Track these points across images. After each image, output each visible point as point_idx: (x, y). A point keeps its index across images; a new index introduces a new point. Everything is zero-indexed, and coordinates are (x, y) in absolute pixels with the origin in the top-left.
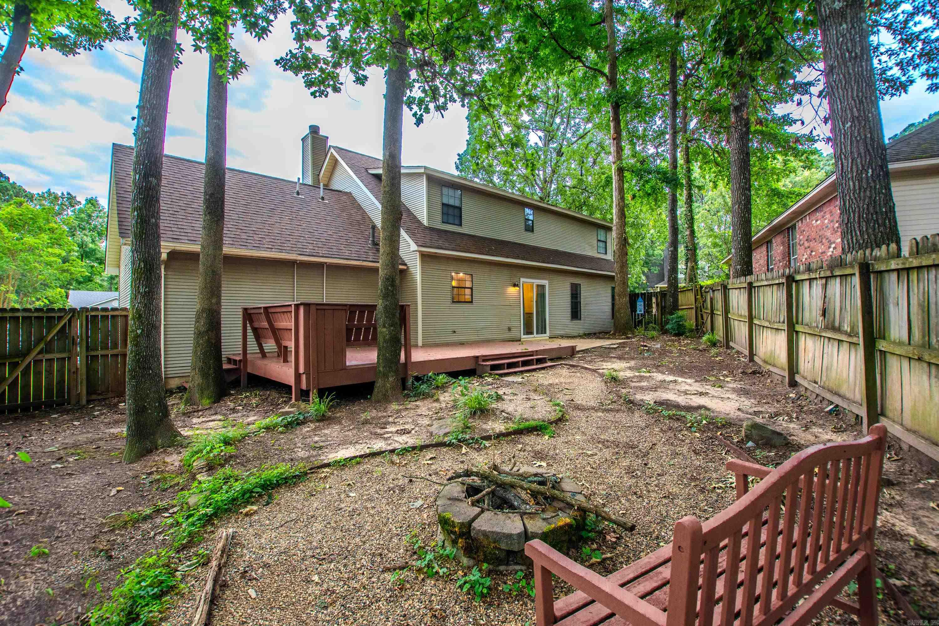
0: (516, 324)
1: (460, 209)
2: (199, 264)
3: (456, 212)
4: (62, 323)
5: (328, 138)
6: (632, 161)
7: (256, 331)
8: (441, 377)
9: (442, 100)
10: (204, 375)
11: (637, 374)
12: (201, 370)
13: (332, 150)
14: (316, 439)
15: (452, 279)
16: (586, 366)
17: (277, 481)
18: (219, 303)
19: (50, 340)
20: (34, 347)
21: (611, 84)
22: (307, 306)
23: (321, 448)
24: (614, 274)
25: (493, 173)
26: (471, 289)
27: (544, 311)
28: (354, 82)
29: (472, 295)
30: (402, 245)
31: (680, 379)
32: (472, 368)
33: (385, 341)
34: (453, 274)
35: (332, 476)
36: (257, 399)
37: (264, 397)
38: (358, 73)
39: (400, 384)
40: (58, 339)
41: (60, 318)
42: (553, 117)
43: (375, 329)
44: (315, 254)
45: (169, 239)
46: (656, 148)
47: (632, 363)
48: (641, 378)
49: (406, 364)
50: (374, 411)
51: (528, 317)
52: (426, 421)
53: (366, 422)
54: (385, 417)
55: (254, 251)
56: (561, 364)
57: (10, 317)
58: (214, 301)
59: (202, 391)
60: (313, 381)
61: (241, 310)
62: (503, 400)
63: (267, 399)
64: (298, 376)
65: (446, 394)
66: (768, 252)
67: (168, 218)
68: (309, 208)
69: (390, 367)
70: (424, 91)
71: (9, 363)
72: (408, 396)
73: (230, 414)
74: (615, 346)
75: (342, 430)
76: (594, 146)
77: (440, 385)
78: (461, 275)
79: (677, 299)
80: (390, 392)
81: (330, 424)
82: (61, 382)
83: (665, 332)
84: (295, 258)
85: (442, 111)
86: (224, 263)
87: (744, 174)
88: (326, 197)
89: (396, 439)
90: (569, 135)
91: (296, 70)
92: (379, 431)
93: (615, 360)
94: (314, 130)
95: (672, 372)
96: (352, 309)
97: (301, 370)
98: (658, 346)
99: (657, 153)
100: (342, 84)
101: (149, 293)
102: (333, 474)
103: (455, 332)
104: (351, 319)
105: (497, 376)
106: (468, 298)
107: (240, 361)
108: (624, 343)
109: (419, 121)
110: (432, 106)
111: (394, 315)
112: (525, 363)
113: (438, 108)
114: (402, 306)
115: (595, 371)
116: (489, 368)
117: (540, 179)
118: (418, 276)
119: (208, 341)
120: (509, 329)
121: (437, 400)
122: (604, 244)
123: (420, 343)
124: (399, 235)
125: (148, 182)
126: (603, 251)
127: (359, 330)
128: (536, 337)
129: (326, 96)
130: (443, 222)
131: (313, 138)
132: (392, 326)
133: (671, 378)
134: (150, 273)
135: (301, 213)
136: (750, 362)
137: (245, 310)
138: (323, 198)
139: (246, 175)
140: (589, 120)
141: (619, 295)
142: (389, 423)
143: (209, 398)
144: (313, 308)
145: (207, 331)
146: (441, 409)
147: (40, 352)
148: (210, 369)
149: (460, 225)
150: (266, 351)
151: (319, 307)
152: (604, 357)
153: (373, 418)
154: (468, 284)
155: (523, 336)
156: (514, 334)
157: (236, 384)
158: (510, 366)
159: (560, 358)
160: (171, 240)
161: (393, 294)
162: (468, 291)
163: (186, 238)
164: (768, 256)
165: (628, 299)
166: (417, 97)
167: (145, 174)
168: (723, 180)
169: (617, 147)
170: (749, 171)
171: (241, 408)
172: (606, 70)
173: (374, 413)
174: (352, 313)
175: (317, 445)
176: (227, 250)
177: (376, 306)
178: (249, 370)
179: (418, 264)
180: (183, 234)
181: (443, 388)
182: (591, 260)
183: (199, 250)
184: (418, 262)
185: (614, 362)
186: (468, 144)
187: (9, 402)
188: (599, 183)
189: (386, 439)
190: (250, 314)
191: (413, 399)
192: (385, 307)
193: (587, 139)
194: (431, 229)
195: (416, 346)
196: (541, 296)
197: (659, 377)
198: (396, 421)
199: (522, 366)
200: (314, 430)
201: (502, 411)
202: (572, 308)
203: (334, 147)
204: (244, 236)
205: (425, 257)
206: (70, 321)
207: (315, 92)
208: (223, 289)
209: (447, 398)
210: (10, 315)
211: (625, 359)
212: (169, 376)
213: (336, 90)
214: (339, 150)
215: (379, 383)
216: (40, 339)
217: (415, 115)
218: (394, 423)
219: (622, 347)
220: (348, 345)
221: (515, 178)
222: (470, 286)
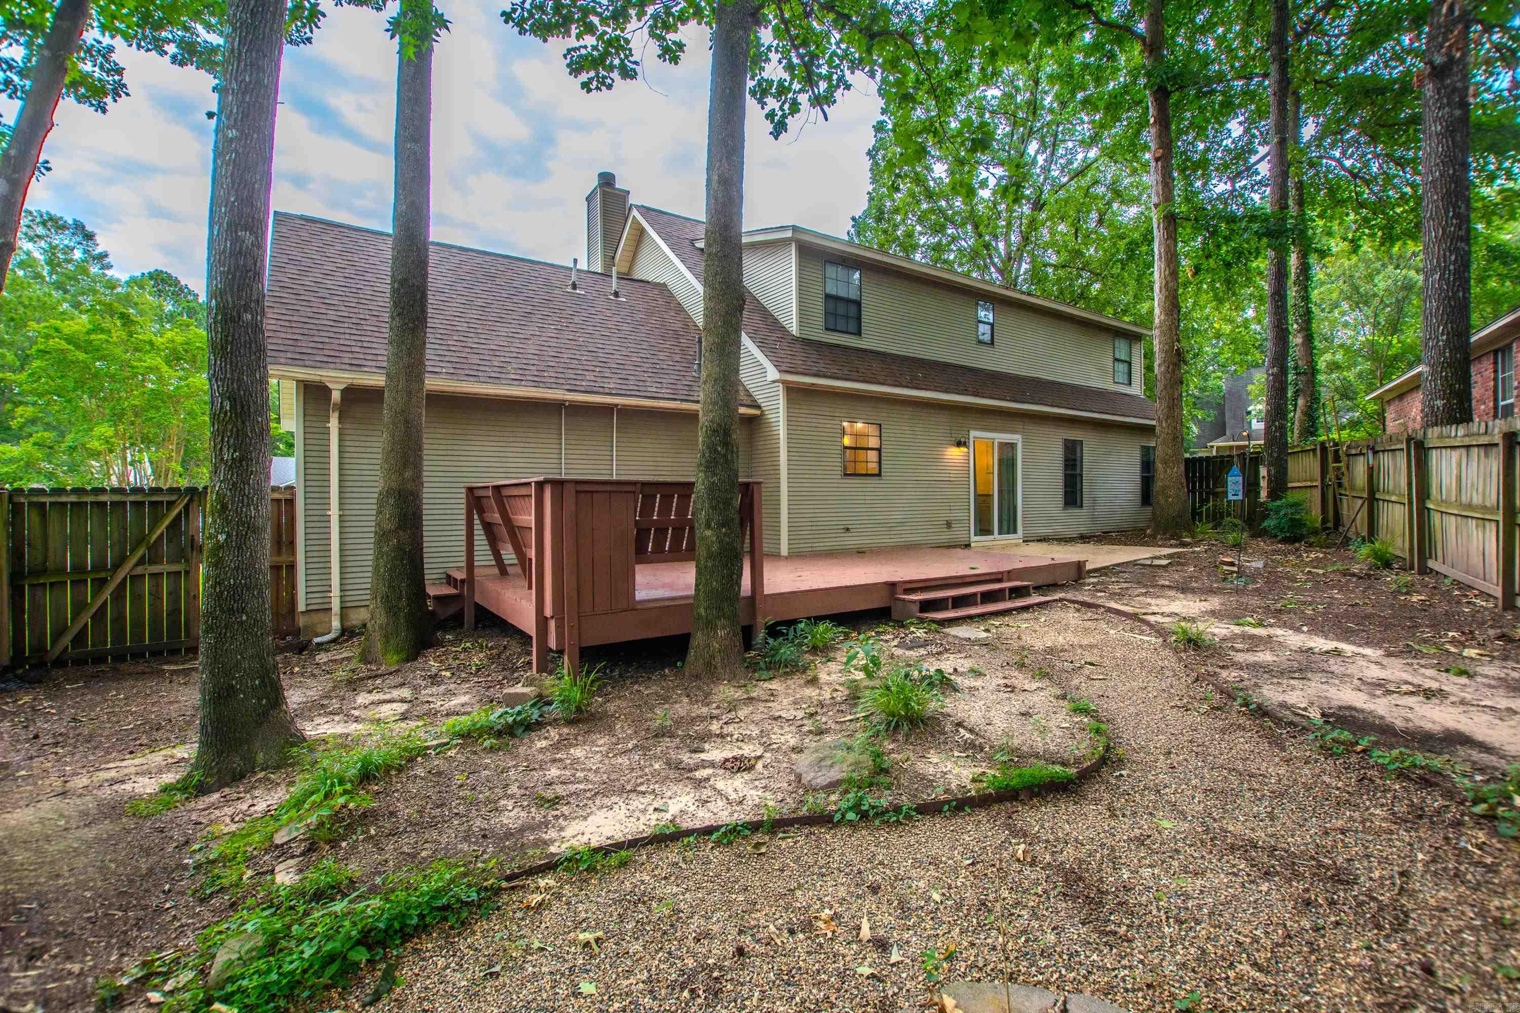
0: (961, 515)
1: (858, 304)
2: (382, 409)
3: (853, 309)
4: (175, 512)
5: (628, 192)
6: (1184, 208)
7: (488, 528)
8: (821, 627)
9: (823, 86)
10: (392, 610)
11: (1237, 630)
12: (386, 599)
13: (635, 213)
14: (554, 772)
15: (844, 433)
16: (1113, 605)
17: (422, 916)
18: (417, 479)
19: (155, 542)
20: (132, 551)
21: (1151, 52)
22: (558, 484)
23: (555, 801)
24: (1154, 423)
25: (915, 247)
26: (879, 450)
27: (1012, 491)
28: (659, 56)
29: (880, 462)
30: (744, 361)
31: (1348, 648)
32: (883, 606)
33: (710, 556)
34: (845, 424)
35: (556, 904)
36: (481, 655)
37: (494, 652)
38: (664, 39)
39: (738, 641)
40: (170, 541)
41: (171, 504)
42: (1024, 141)
43: (692, 529)
44: (595, 389)
45: (343, 367)
46: (1233, 180)
47: (1214, 603)
48: (1254, 643)
49: (752, 599)
50: (686, 700)
51: (983, 502)
52: (788, 738)
53: (662, 733)
54: (702, 719)
55: (489, 386)
56: (1061, 600)
57: (92, 503)
58: (408, 474)
59: (387, 638)
60: (570, 634)
61: (464, 490)
62: (956, 690)
63: (499, 655)
64: (542, 621)
65: (832, 666)
66: (1496, 371)
67: (348, 331)
68: (593, 311)
69: (720, 609)
70: (790, 68)
71: (92, 580)
72: (753, 667)
73: (426, 687)
74: (1164, 562)
75: (611, 750)
76: (1101, 190)
77: (820, 645)
78: (859, 425)
79: (1285, 469)
80: (718, 659)
81: (588, 732)
82: (174, 612)
83: (1259, 533)
84: (560, 397)
85: (825, 107)
86: (428, 405)
87: (1455, 206)
88: (622, 292)
89: (720, 785)
90: (1055, 173)
91: (544, 30)
92: (687, 758)
93: (1172, 593)
94: (607, 180)
95: (1316, 627)
96: (649, 489)
97: (548, 612)
98: (1260, 564)
99: (1234, 190)
100: (636, 63)
101: (241, 461)
102: (558, 896)
103: (848, 529)
104: (647, 509)
105: (934, 626)
106: (873, 467)
107: (463, 581)
108: (1179, 555)
109: (779, 128)
110: (803, 98)
111: (727, 503)
112: (988, 597)
113: (819, 101)
114: (747, 485)
115: (1134, 617)
116: (915, 608)
117: (999, 256)
118: (781, 428)
119: (399, 548)
120: (949, 525)
121: (813, 682)
122: (1126, 365)
123: (784, 551)
124: (738, 343)
125: (237, 240)
126: (1121, 378)
127: (661, 532)
128: (997, 539)
129: (610, 87)
130: (827, 329)
131: (604, 195)
132: (723, 526)
133: (1320, 643)
134: (243, 422)
135: (576, 319)
136: (1505, 609)
137: (470, 490)
138: (616, 294)
139: (487, 258)
140: (1094, 140)
141: (1165, 462)
142: (707, 736)
143: (398, 653)
144: (569, 491)
145: (396, 531)
146: (821, 705)
147: (141, 562)
148: (400, 598)
149: (859, 333)
150: (506, 562)
151: (580, 488)
152: (1145, 586)
153: (678, 722)
154: (873, 442)
155: (974, 538)
156: (959, 534)
157: (455, 622)
158: (959, 602)
159: (1054, 586)
160: (348, 367)
161: (726, 461)
162: (872, 456)
163: (374, 364)
164: (1495, 379)
165: (1182, 468)
166: (776, 79)
167: (229, 225)
168: (1373, 235)
169: (1163, 176)
170: (1468, 201)
171: (448, 674)
172: (1141, 27)
173: (682, 707)
174: (648, 499)
175: (549, 794)
176: (432, 383)
177: (693, 484)
178: (478, 599)
179: (781, 406)
180: (370, 357)
181: (823, 650)
182: (1100, 395)
183: (383, 384)
184: (781, 401)
185: (1172, 599)
186: (871, 199)
187: (93, 646)
188: (1113, 255)
189: (699, 784)
190: (479, 498)
191: (765, 675)
192: (712, 489)
193: (1088, 178)
194: (806, 343)
195: (776, 556)
196: (1007, 465)
197: (1295, 639)
198: (725, 731)
199: (982, 603)
200: (557, 747)
201: (960, 724)
202: (1066, 486)
203: (637, 207)
204: (475, 359)
205: (794, 393)
206: (187, 508)
207: (591, 80)
208: (425, 452)
209: (834, 677)
210: (73, 498)
211: (1193, 591)
212: (349, 604)
213: (628, 74)
214: (646, 211)
215: (698, 639)
216: (140, 540)
217: (770, 116)
218: (722, 736)
219: (1179, 564)
220: (640, 562)
221: (952, 257)
222: (877, 446)
